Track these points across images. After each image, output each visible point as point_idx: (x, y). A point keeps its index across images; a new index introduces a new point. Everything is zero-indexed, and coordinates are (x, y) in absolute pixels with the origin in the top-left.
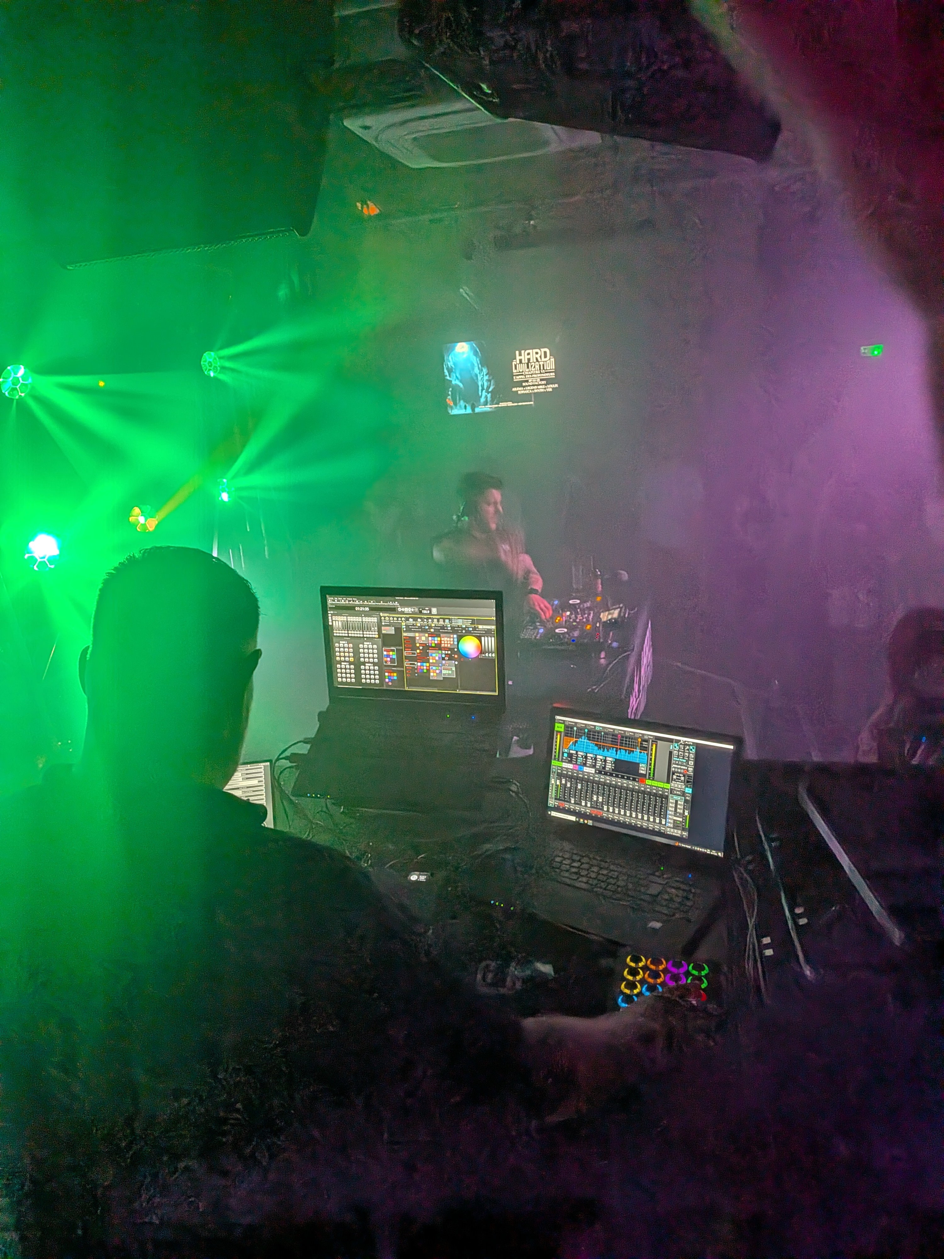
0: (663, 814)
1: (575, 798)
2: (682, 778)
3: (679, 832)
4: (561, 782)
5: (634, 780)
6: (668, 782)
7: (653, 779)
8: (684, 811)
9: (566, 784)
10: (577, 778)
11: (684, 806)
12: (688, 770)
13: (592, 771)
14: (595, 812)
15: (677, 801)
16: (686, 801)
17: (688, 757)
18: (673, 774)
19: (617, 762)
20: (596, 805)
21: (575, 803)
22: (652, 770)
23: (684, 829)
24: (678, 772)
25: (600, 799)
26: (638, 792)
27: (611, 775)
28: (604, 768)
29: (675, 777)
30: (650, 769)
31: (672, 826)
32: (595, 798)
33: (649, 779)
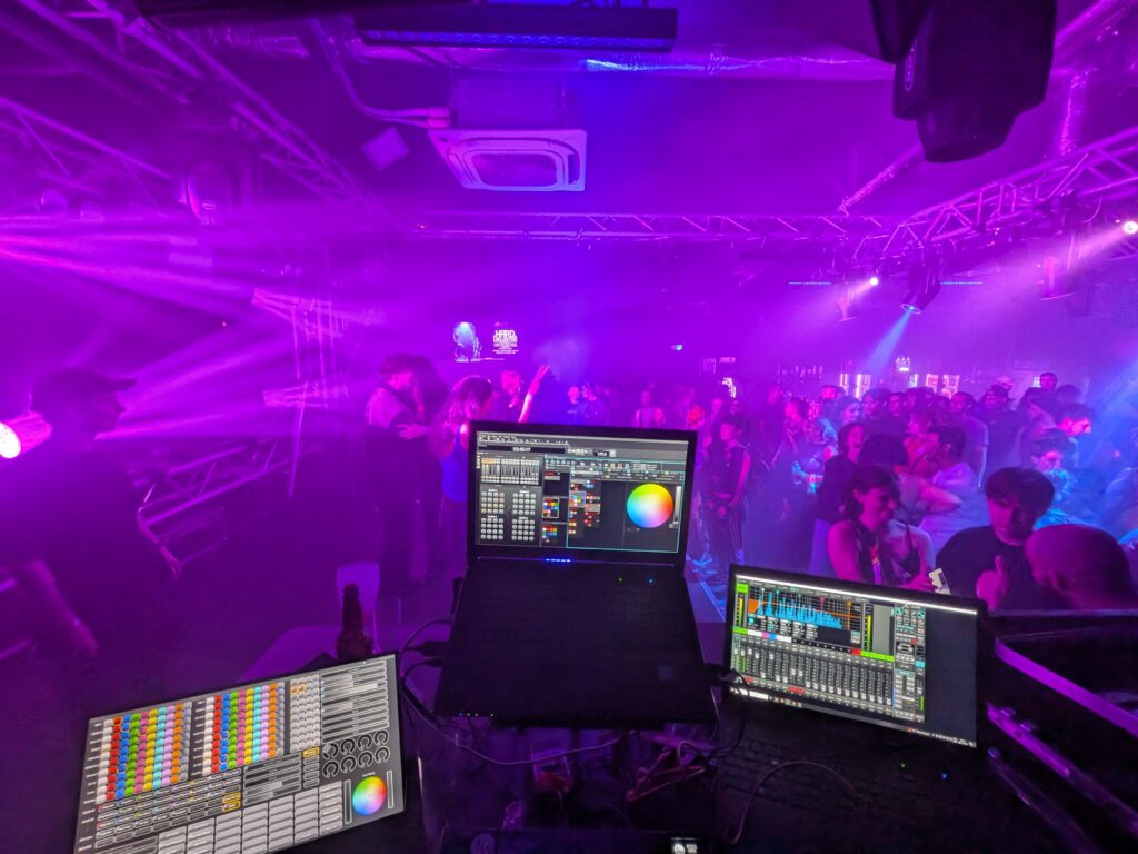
0: (887, 691)
1: (766, 672)
2: (911, 650)
3: (912, 715)
4: (746, 652)
5: (845, 650)
6: (891, 653)
7: (871, 650)
8: (916, 690)
9: (753, 657)
10: (768, 649)
11: (916, 683)
12: (917, 640)
13: (789, 639)
14: (794, 689)
15: (905, 678)
16: (917, 677)
17: (917, 624)
18: (898, 644)
19: (821, 630)
20: (794, 681)
21: (767, 679)
22: (869, 638)
23: (918, 712)
24: (903, 642)
25: (801, 674)
26: (852, 665)
27: (814, 645)
28: (804, 637)
29: (900, 648)
30: (866, 638)
31: (900, 707)
32: (793, 672)
33: (865, 649)
